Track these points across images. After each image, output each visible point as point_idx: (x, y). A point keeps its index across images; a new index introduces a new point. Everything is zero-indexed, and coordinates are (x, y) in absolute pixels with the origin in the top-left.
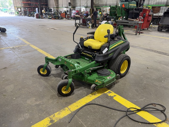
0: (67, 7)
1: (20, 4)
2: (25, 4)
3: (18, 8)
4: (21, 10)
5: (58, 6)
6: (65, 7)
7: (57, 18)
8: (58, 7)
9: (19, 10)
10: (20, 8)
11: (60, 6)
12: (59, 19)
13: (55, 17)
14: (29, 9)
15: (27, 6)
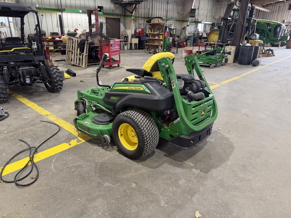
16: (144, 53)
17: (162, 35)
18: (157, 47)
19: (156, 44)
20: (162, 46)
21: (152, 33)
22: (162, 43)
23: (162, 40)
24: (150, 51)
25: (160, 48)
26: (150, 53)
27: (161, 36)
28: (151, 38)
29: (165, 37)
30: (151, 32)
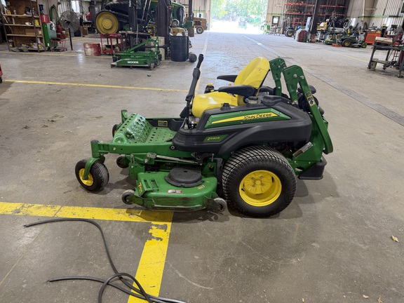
0: (397, 17)
1: (281, 8)
2: (291, 8)
3: (273, 17)
4: (278, 21)
5: (372, 12)
6: (390, 16)
7: (346, 44)
8: (370, 16)
9: (276, 20)
10: (279, 17)
11: (378, 12)
12: (353, 47)
13: (343, 40)
14: (294, 19)
15: (294, 13)
16: (8, 52)
17: (38, 19)
18: (34, 40)
19: (29, 35)
20: (41, 39)
21: (15, 15)
22: (40, 32)
23: (40, 28)
24: (21, 48)
25: (39, 42)
26: (22, 51)
27: (37, 22)
28: (14, 24)
29: (43, 23)
30: (12, 13)
